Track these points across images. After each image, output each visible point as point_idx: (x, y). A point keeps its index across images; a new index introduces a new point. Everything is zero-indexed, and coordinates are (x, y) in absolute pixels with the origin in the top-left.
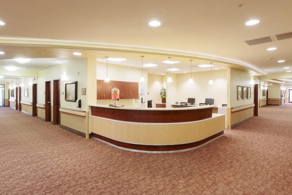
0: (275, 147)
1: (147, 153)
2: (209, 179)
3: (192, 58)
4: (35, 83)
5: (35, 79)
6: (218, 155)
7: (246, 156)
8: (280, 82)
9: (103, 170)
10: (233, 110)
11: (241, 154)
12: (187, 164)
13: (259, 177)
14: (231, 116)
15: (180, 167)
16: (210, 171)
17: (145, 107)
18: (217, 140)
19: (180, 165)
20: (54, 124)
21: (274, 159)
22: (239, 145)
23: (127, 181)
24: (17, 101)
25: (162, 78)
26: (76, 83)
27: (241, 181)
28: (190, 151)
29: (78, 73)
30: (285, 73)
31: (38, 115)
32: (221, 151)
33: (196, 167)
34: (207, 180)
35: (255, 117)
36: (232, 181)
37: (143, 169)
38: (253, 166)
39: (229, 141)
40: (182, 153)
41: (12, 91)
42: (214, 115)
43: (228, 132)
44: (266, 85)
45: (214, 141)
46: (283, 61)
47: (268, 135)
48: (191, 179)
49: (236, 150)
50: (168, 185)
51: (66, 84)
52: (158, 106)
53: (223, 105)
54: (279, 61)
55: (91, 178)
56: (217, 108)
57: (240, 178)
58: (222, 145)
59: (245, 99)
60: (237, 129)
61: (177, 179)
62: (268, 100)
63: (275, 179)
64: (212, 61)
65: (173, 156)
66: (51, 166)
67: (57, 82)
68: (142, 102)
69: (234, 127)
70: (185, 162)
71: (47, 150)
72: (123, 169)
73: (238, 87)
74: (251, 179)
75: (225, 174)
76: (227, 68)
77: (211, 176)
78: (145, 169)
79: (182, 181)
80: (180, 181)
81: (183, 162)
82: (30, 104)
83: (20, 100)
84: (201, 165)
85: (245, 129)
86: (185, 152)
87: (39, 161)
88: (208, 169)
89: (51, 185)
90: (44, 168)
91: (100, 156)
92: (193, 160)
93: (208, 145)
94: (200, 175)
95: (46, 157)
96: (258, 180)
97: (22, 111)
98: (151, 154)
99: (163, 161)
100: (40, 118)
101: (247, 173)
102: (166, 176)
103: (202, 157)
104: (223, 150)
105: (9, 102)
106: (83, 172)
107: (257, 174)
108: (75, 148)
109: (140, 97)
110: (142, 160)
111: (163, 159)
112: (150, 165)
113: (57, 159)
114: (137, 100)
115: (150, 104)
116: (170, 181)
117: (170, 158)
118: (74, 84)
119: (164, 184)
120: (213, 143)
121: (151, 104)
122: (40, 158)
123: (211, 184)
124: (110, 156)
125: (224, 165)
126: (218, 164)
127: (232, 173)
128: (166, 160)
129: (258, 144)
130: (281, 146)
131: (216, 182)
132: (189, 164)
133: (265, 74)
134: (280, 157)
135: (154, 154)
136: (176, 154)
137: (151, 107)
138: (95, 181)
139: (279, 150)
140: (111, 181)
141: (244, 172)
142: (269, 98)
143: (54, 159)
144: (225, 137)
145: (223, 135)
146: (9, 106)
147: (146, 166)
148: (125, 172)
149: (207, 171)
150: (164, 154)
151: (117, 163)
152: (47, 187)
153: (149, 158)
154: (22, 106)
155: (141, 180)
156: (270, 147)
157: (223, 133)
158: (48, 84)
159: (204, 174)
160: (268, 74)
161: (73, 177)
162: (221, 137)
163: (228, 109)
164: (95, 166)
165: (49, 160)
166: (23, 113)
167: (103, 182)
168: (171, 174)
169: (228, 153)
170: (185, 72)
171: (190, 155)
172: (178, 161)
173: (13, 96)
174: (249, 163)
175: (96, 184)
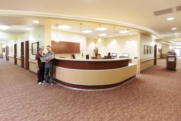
0: (172, 87)
1: (83, 91)
2: (128, 113)
3: (115, 26)
4: (16, 44)
5: (15, 41)
6: (133, 93)
7: (153, 94)
8: (169, 44)
9: (50, 104)
10: (141, 61)
11: (149, 91)
12: (111, 99)
13: (165, 112)
14: (140, 65)
15: (106, 103)
16: (128, 106)
17: (85, 59)
18: (132, 81)
19: (106, 101)
20: (26, 69)
21: (173, 96)
22: (147, 85)
23: (66, 114)
24: (6, 54)
25: (96, 41)
26: (38, 43)
27: (152, 115)
28: (113, 89)
29: (39, 36)
30: (174, 37)
31: (17, 64)
32: (135, 89)
33: (118, 102)
34: (126, 114)
35: (155, 65)
36: (145, 115)
37: (79, 103)
38: (159, 101)
39: (139, 82)
40: (107, 91)
41: (4, 49)
42: (130, 65)
43: (138, 76)
44: (161, 45)
45: (129, 82)
46: (176, 29)
47: (166, 78)
48: (114, 113)
49: (145, 89)
50: (97, 118)
51: (32, 44)
52: (93, 58)
53: (135, 58)
54: (173, 29)
55: (40, 111)
56: (131, 60)
57: (151, 112)
58: (135, 85)
59: (149, 54)
60: (144, 73)
61: (104, 112)
62: (161, 55)
63: (177, 113)
64: (128, 28)
65: (101, 93)
66: (14, 100)
67: (27, 43)
68: (82, 56)
69: (142, 72)
70: (110, 98)
71: (15, 88)
72: (65, 103)
73: (145, 46)
74: (159, 113)
75: (140, 109)
76: (138, 34)
77: (129, 110)
78: (81, 104)
79: (107, 115)
80: (106, 114)
81: (108, 98)
82: (13, 57)
83: (8, 54)
84: (121, 101)
85: (149, 73)
86: (110, 90)
87: (7, 96)
88: (126, 104)
89: (9, 117)
90: (9, 102)
91: (50, 93)
92: (116, 96)
93: (126, 85)
94: (121, 109)
95: (13, 93)
96: (164, 114)
97: (9, 61)
98: (86, 92)
99: (94, 97)
100: (18, 66)
101: (155, 108)
102: (96, 110)
103: (122, 94)
104: (136, 89)
105: (3, 55)
106: (36, 106)
107: (163, 109)
108: (35, 86)
109: (81, 52)
110: (79, 96)
111: (94, 96)
112: (85, 100)
113: (20, 95)
114: (79, 54)
115: (87, 57)
116: (98, 114)
117: (99, 95)
118: (37, 44)
119: (94, 117)
120: (129, 83)
121: (89, 57)
122: (9, 94)
123: (130, 117)
124: (57, 93)
125: (138, 101)
126: (134, 100)
127: (144, 108)
128: (96, 97)
129: (160, 85)
130: (176, 86)
131: (133, 115)
132: (113, 100)
133: (162, 38)
134: (177, 94)
135: (88, 91)
136: (104, 92)
137: (89, 59)
138: (42, 114)
139: (175, 89)
140: (54, 114)
141: (153, 106)
142: (162, 53)
143: (18, 95)
144: (137, 79)
145: (135, 78)
146: (2, 58)
147: (81, 101)
148: (66, 106)
149: (126, 106)
150: (95, 91)
151: (61, 98)
152: (5, 118)
153: (84, 95)
154: (9, 58)
155: (77, 114)
156: (168, 87)
157: (135, 77)
158: (22, 43)
159: (124, 108)
160: (163, 38)
161: (27, 110)
162: (134, 79)
163: (138, 60)
164: (45, 100)
165: (14, 96)
166: (10, 62)
167: (48, 115)
168: (99, 108)
169: (140, 91)
170: (110, 37)
171: (113, 92)
172: (105, 97)
173: (4, 51)
174: (156, 99)
175: (43, 117)
